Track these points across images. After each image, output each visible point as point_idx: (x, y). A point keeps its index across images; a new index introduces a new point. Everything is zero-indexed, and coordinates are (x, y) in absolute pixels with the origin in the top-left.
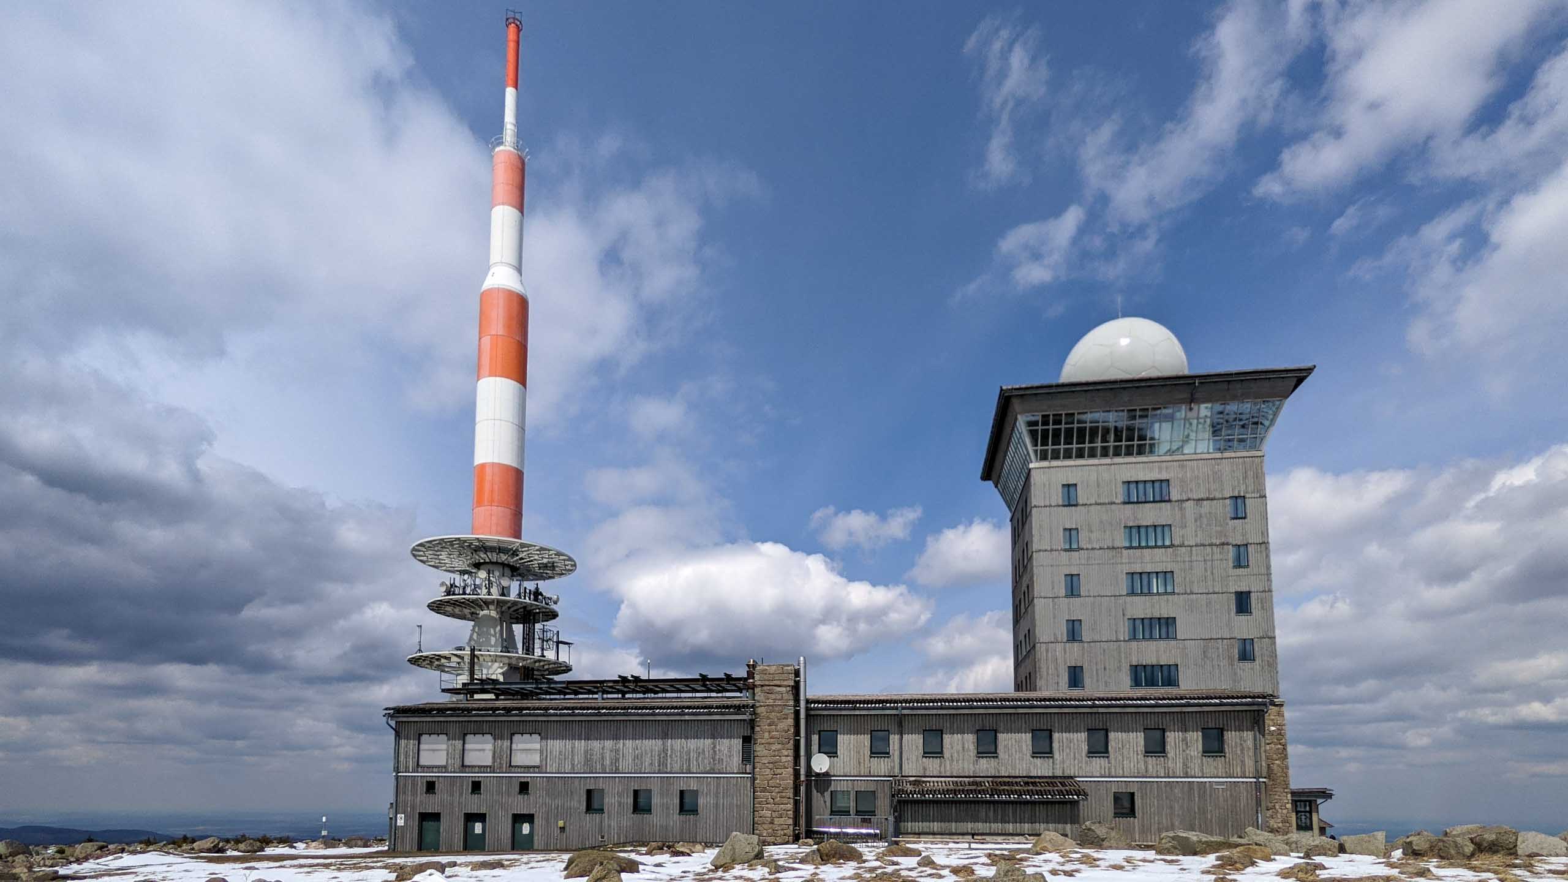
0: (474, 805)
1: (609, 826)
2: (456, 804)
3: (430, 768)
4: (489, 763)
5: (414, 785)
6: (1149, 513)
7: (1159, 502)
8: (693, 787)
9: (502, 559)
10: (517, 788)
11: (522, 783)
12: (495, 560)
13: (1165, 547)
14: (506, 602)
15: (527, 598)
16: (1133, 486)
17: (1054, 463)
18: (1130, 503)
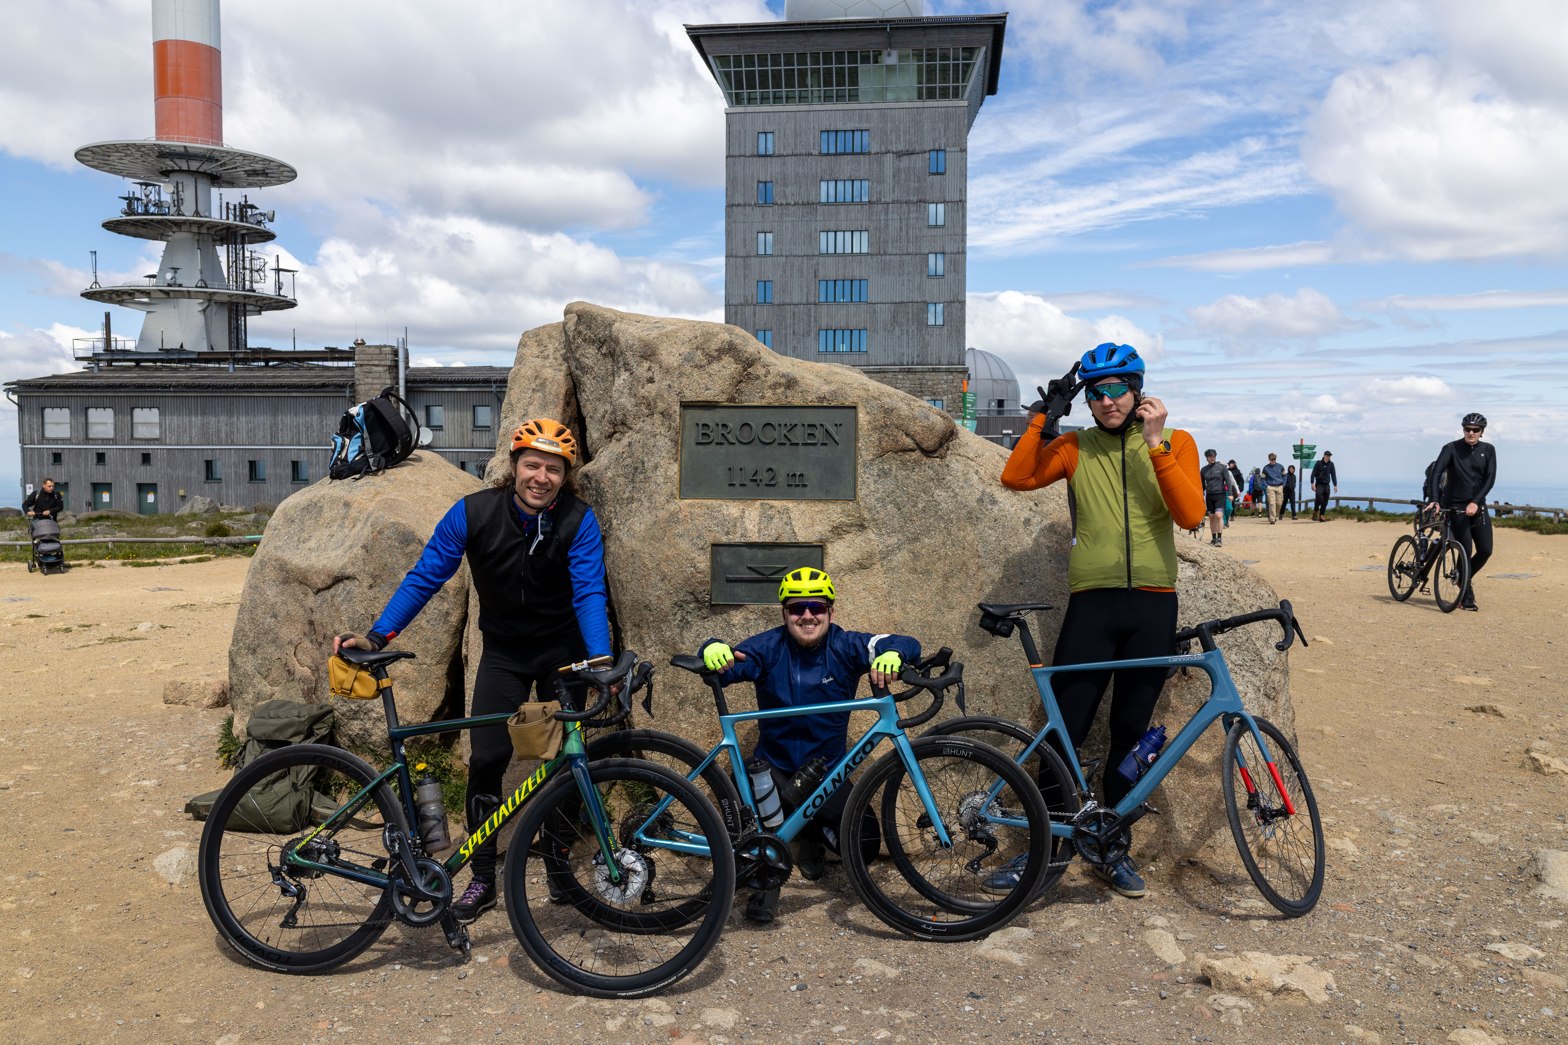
0: (100, 474)
1: (227, 494)
2: (82, 474)
3: (56, 441)
4: (111, 435)
5: (41, 458)
6: (846, 166)
7: (858, 154)
8: (303, 458)
9: (194, 165)
10: (140, 459)
11: (143, 455)
12: (185, 168)
13: (861, 203)
14: (200, 224)
15: (231, 216)
16: (832, 136)
17: (750, 109)
18: (828, 154)
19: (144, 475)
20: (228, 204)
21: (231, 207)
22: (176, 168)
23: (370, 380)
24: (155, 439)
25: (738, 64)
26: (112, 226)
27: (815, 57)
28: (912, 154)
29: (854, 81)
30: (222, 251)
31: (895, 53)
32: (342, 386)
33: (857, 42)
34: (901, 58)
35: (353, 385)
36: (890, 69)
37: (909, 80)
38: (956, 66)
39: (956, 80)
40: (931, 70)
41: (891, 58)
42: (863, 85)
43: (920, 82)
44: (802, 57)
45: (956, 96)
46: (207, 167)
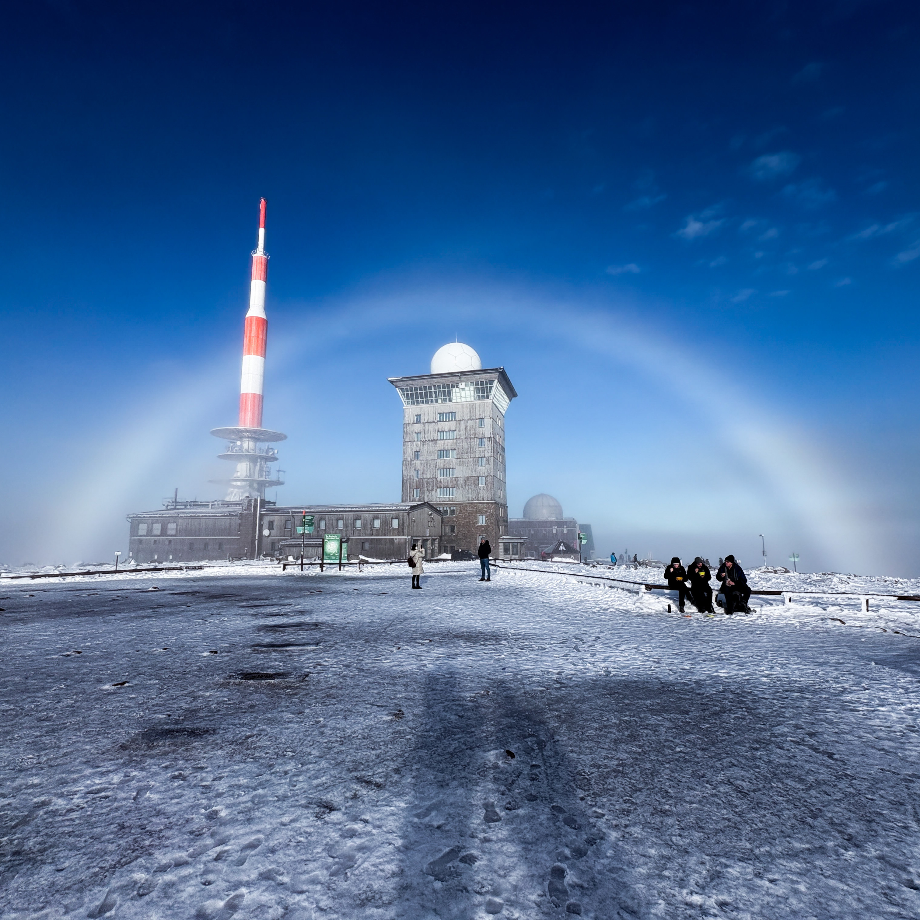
3: (141, 536)
4: (160, 533)
5: (136, 541)
6: (447, 426)
7: (451, 421)
8: (223, 541)
9: (250, 435)
10: (168, 542)
12: (247, 436)
13: (453, 439)
14: (250, 455)
16: (441, 415)
17: (413, 406)
18: (440, 422)
19: (169, 548)
22: (244, 436)
24: (174, 535)
25: (407, 391)
27: (439, 387)
28: (472, 420)
29: (450, 394)
31: (463, 384)
33: (449, 380)
34: (466, 385)
36: (463, 389)
37: (470, 393)
39: (487, 392)
40: (478, 389)
42: (453, 396)
43: (474, 393)
44: (430, 388)
45: (488, 397)
46: (254, 436)
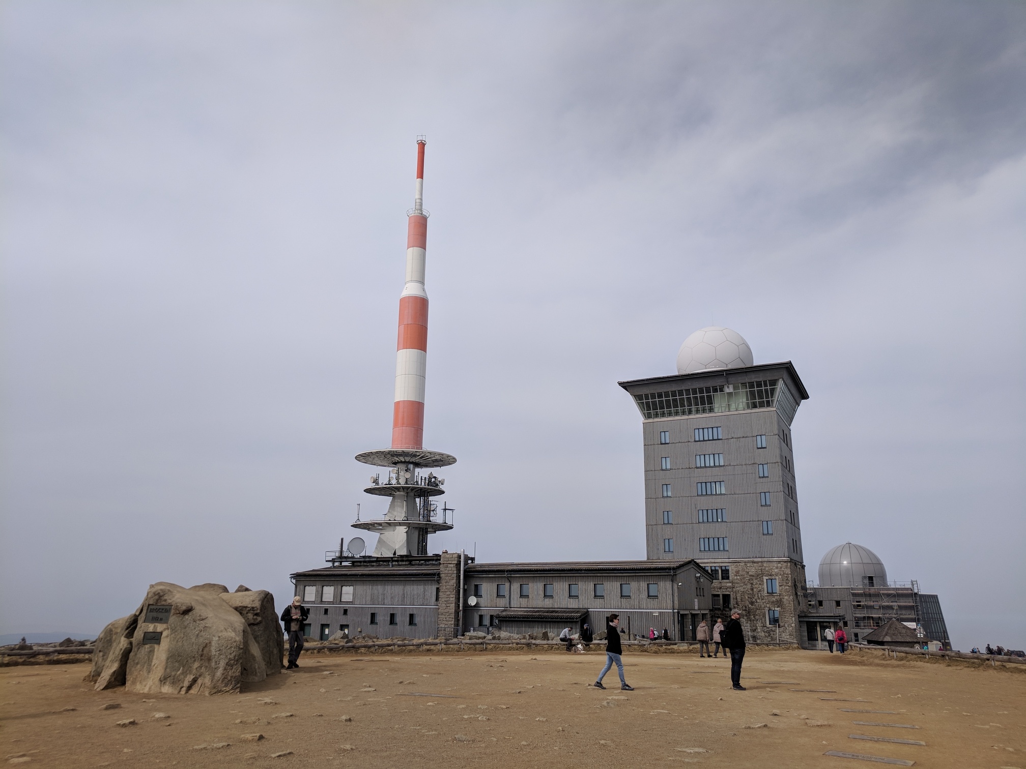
0: (325, 620)
1: (380, 631)
2: (318, 620)
4: (332, 600)
6: (710, 447)
7: (716, 440)
8: (415, 612)
9: (407, 459)
10: (342, 612)
11: (344, 610)
12: (403, 460)
13: (720, 466)
14: (408, 488)
15: (423, 483)
16: (701, 431)
17: (656, 420)
18: (699, 441)
19: (344, 620)
20: (422, 477)
21: (423, 478)
22: (399, 461)
23: (447, 572)
24: (350, 602)
25: (647, 398)
26: (368, 491)
27: (695, 392)
28: (746, 437)
29: (710, 402)
30: (418, 500)
31: (731, 387)
32: (434, 574)
33: (710, 383)
34: (735, 388)
35: (439, 574)
36: (730, 394)
37: (741, 401)
38: (766, 391)
39: (767, 397)
40: (752, 393)
41: (729, 389)
42: (716, 405)
43: (747, 399)
45: (768, 404)
46: (413, 460)
